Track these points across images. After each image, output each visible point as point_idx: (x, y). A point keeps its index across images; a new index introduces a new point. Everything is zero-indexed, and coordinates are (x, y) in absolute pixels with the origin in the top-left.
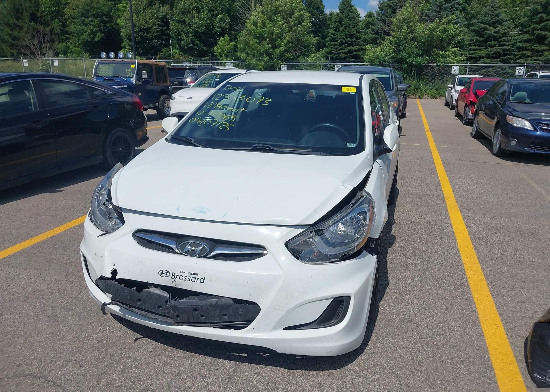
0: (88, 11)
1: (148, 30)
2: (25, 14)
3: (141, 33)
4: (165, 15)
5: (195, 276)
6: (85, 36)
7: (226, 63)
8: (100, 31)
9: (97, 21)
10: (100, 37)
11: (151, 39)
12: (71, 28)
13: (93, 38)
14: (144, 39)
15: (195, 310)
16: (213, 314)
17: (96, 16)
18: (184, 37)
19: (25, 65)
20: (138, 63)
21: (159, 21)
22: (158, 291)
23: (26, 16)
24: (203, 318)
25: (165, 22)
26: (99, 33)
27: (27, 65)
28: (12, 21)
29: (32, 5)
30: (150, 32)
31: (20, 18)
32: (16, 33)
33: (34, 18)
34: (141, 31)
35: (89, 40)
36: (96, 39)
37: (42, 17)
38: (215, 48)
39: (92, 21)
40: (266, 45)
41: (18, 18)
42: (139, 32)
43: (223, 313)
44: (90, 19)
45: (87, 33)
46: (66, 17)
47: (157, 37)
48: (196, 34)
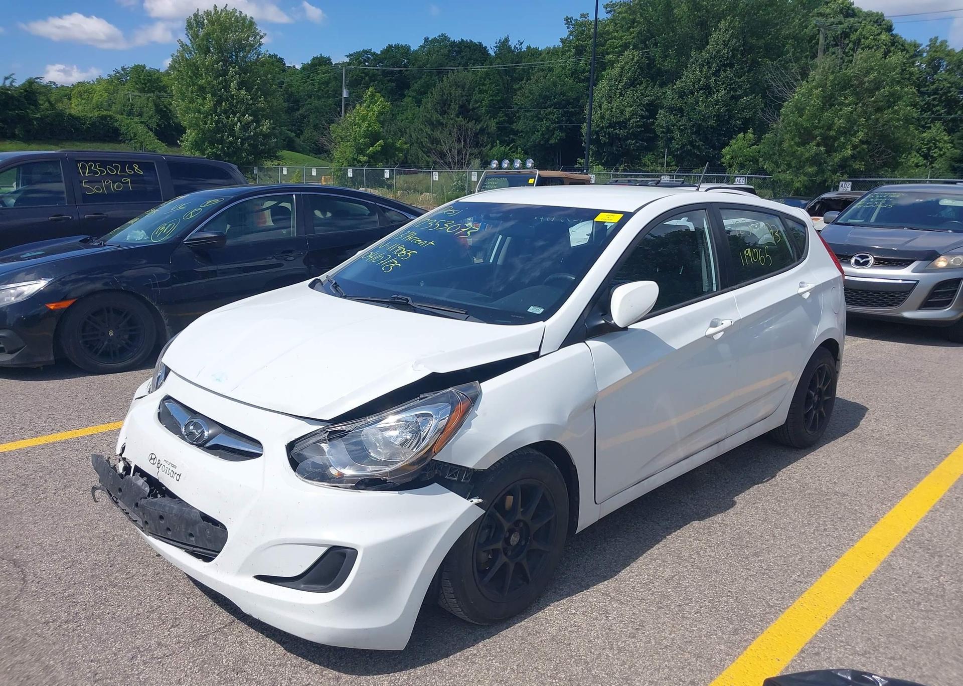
0: (546, 98)
1: (623, 125)
2: (452, 107)
3: (611, 130)
4: (654, 100)
5: (173, 469)
6: (536, 137)
7: (736, 177)
8: (560, 128)
9: (556, 114)
10: (558, 138)
11: (627, 138)
12: (520, 126)
13: (548, 139)
14: (613, 139)
15: (161, 517)
16: (178, 529)
17: (557, 105)
18: (677, 134)
19: (434, 179)
20: (539, 174)
21: (642, 110)
22: (141, 482)
23: (455, 107)
24: (170, 533)
25: (652, 109)
26: (557, 132)
27: (437, 179)
28: (436, 116)
29: (464, 94)
30: (625, 127)
31: (445, 112)
32: (437, 134)
33: (464, 111)
34: (610, 126)
35: (542, 143)
36: (552, 142)
37: (474, 109)
38: (724, 151)
39: (550, 113)
40: (813, 149)
41: (443, 113)
42: (607, 127)
43: (189, 531)
44: (549, 110)
45: (541, 132)
46: (516, 108)
47: (635, 136)
48: (699, 130)
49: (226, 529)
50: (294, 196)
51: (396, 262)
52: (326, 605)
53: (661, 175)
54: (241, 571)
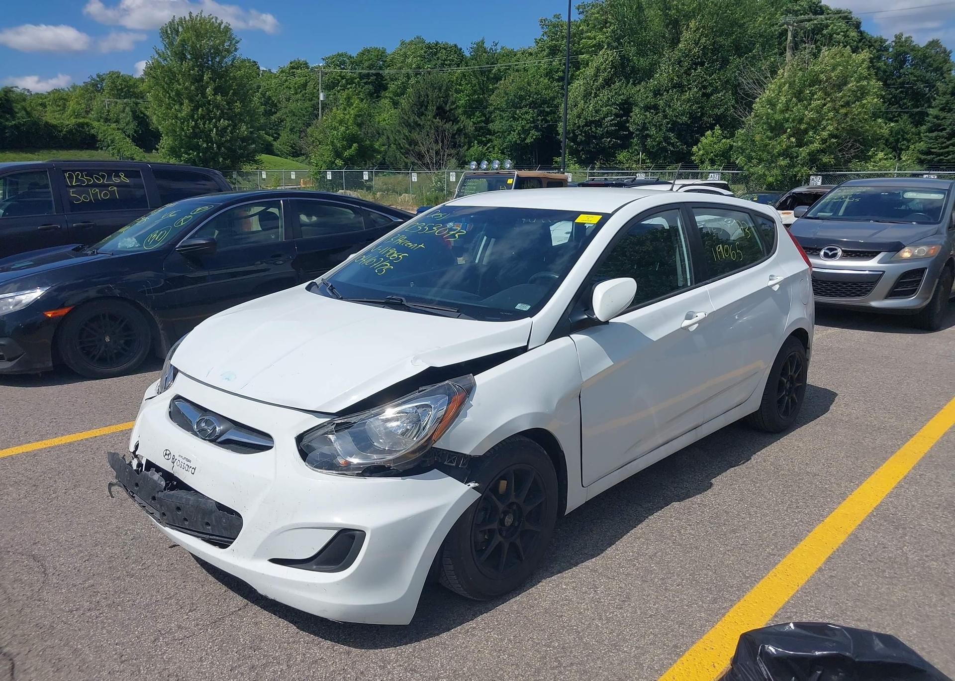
0: (521, 98)
1: (599, 123)
2: (430, 108)
3: (587, 129)
4: (628, 99)
5: (188, 463)
6: (514, 137)
7: (710, 173)
8: (536, 128)
9: (531, 114)
10: (534, 137)
11: (602, 137)
12: (494, 126)
13: (525, 139)
14: (589, 137)
15: (178, 509)
16: (195, 519)
17: (533, 105)
18: (653, 131)
19: (413, 180)
20: (517, 175)
21: (616, 108)
22: (156, 476)
23: (432, 108)
24: (187, 523)
25: (626, 107)
26: (533, 132)
27: (416, 180)
28: (413, 118)
29: (441, 95)
30: (601, 126)
31: (422, 114)
32: (415, 135)
33: (441, 112)
34: (586, 125)
35: (518, 142)
36: (528, 141)
37: (452, 110)
38: (695, 149)
39: (526, 113)
40: (785, 141)
41: (421, 114)
42: (583, 127)
43: (206, 521)
44: (524, 110)
45: (517, 131)
46: (491, 108)
47: (609, 134)
48: (675, 127)
49: (241, 517)
50: (281, 201)
51: (389, 265)
52: (338, 583)
53: (636, 173)
54: (257, 555)
